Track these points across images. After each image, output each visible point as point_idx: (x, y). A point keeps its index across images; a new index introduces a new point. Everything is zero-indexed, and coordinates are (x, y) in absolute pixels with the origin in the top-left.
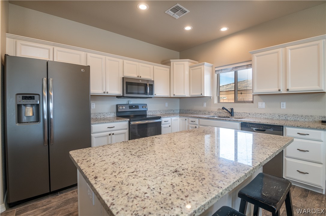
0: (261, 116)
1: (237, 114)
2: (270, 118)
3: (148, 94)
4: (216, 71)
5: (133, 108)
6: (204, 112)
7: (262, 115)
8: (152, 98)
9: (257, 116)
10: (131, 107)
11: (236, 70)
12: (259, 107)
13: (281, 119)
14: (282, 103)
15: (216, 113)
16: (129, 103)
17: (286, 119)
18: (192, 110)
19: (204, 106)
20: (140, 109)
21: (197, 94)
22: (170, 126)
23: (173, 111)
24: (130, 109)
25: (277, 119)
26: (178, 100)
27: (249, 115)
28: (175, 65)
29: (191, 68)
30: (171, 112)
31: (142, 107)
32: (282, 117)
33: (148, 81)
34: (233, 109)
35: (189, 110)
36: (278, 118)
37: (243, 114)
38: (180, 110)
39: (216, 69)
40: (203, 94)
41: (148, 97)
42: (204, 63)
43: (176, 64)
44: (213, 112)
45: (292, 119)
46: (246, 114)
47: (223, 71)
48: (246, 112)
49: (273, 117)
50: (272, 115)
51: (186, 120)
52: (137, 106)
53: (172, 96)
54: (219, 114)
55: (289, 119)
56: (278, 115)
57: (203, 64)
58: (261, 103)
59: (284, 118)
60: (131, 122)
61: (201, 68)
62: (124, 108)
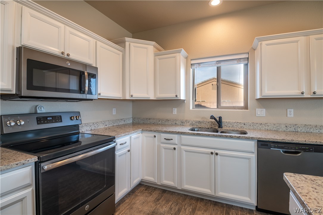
0: (261, 127)
1: (226, 124)
2: (275, 129)
3: (86, 92)
4: (191, 64)
5: (47, 123)
6: (175, 122)
7: (263, 126)
8: (92, 100)
9: (256, 127)
10: (42, 119)
11: (219, 65)
12: (257, 115)
13: (288, 130)
14: (288, 110)
15: (194, 122)
16: (36, 110)
17: (295, 131)
18: (154, 119)
19: (173, 113)
20: (66, 122)
21: (170, 95)
22: (129, 151)
23: (124, 121)
24: (38, 124)
25: (283, 130)
26: (131, 104)
27: (244, 126)
28: (132, 48)
29: (156, 57)
30: (121, 123)
31: (69, 119)
32: (290, 128)
33: (85, 65)
34: (221, 117)
35: (150, 119)
36: (285, 129)
37: (235, 124)
38: (134, 119)
39: (193, 62)
40: (178, 97)
41: (85, 98)
42: (182, 50)
43: (134, 47)
44: (188, 121)
45: (303, 131)
46: (239, 124)
47: (202, 65)
48: (239, 122)
49: (278, 128)
50: (277, 125)
51: (155, 136)
52: (57, 118)
53: (128, 97)
54: (197, 124)
55: (299, 131)
56: (284, 126)
57: (179, 52)
58: (260, 109)
59: (292, 129)
60: (42, 164)
61: (174, 57)
62: (23, 123)
